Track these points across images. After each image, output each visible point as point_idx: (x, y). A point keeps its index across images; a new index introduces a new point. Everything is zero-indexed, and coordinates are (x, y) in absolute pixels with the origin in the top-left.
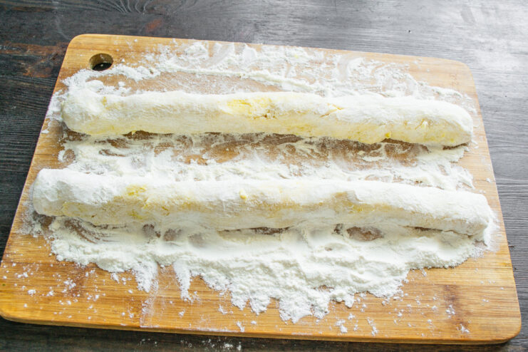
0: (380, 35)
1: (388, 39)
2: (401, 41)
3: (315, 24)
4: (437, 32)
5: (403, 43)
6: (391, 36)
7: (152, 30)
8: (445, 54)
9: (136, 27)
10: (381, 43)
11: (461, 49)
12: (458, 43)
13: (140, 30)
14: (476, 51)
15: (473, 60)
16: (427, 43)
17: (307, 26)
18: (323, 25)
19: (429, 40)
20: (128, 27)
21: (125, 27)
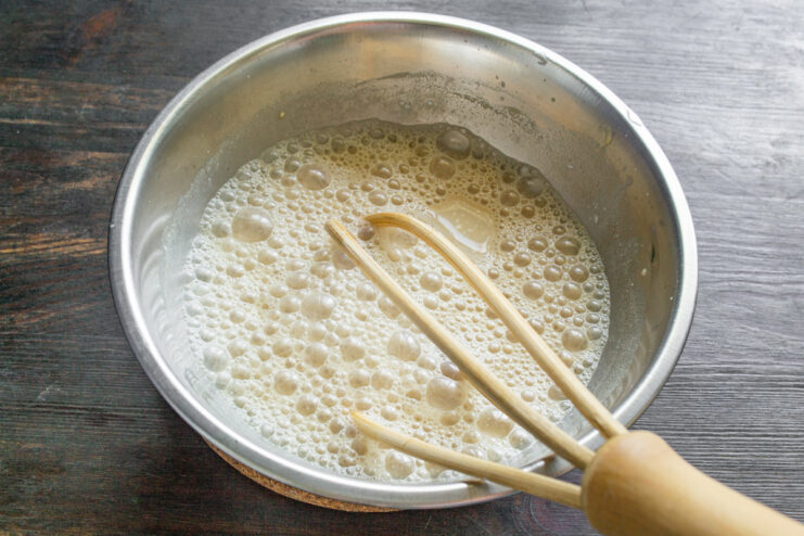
0: (587, 39)
1: (601, 47)
2: (629, 52)
4: (706, 31)
5: (633, 55)
6: (607, 41)
7: (96, 35)
8: (723, 79)
11: (757, 66)
12: (753, 54)
13: (72, 35)
14: (792, 70)
15: (785, 91)
16: (686, 55)
19: (690, 48)
20: (43, 29)
21: (36, 29)
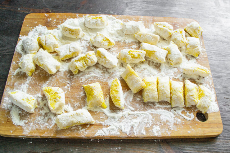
3: (152, 4)
9: (76, 3)
10: (180, 13)
17: (148, 5)
18: (155, 5)
